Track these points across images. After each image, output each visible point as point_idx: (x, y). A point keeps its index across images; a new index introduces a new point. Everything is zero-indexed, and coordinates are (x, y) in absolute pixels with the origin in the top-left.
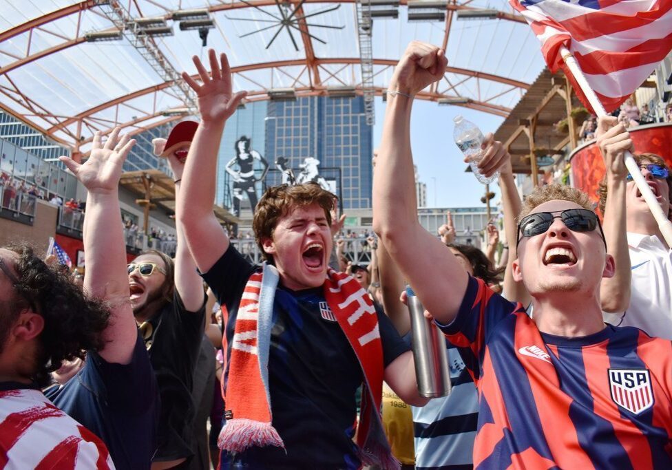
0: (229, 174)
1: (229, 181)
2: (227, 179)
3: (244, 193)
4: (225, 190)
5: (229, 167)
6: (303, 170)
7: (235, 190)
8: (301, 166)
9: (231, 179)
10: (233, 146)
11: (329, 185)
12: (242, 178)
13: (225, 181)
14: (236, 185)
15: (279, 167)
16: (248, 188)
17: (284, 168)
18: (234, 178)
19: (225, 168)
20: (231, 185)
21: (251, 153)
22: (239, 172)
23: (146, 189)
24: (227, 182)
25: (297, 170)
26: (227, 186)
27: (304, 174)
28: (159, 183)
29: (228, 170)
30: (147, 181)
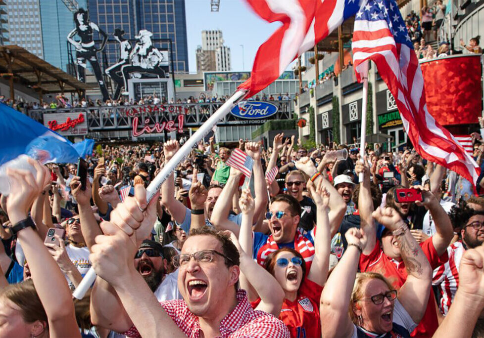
0: (71, 44)
1: (71, 51)
2: (69, 49)
3: (87, 62)
4: (69, 60)
5: (70, 38)
6: (138, 41)
7: (78, 59)
8: (137, 37)
9: (73, 49)
10: (72, 18)
11: (162, 54)
12: (84, 48)
13: (68, 51)
14: (79, 55)
15: (117, 38)
16: (91, 58)
17: (122, 40)
18: (76, 48)
19: (67, 38)
20: (74, 54)
21: (89, 24)
22: (80, 42)
23: (8, 63)
24: (70, 52)
25: (133, 42)
26: (70, 55)
27: (140, 45)
28: (18, 57)
29: (70, 40)
30: (7, 56)
